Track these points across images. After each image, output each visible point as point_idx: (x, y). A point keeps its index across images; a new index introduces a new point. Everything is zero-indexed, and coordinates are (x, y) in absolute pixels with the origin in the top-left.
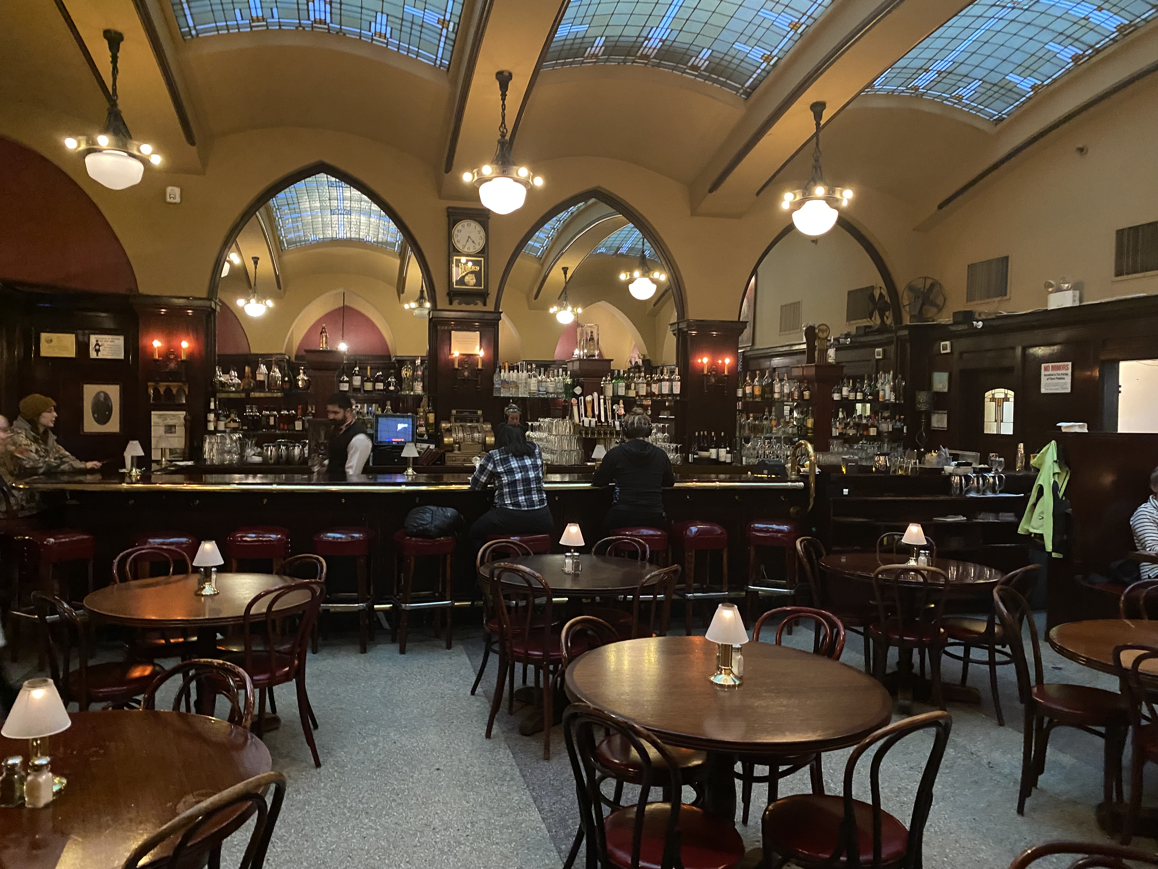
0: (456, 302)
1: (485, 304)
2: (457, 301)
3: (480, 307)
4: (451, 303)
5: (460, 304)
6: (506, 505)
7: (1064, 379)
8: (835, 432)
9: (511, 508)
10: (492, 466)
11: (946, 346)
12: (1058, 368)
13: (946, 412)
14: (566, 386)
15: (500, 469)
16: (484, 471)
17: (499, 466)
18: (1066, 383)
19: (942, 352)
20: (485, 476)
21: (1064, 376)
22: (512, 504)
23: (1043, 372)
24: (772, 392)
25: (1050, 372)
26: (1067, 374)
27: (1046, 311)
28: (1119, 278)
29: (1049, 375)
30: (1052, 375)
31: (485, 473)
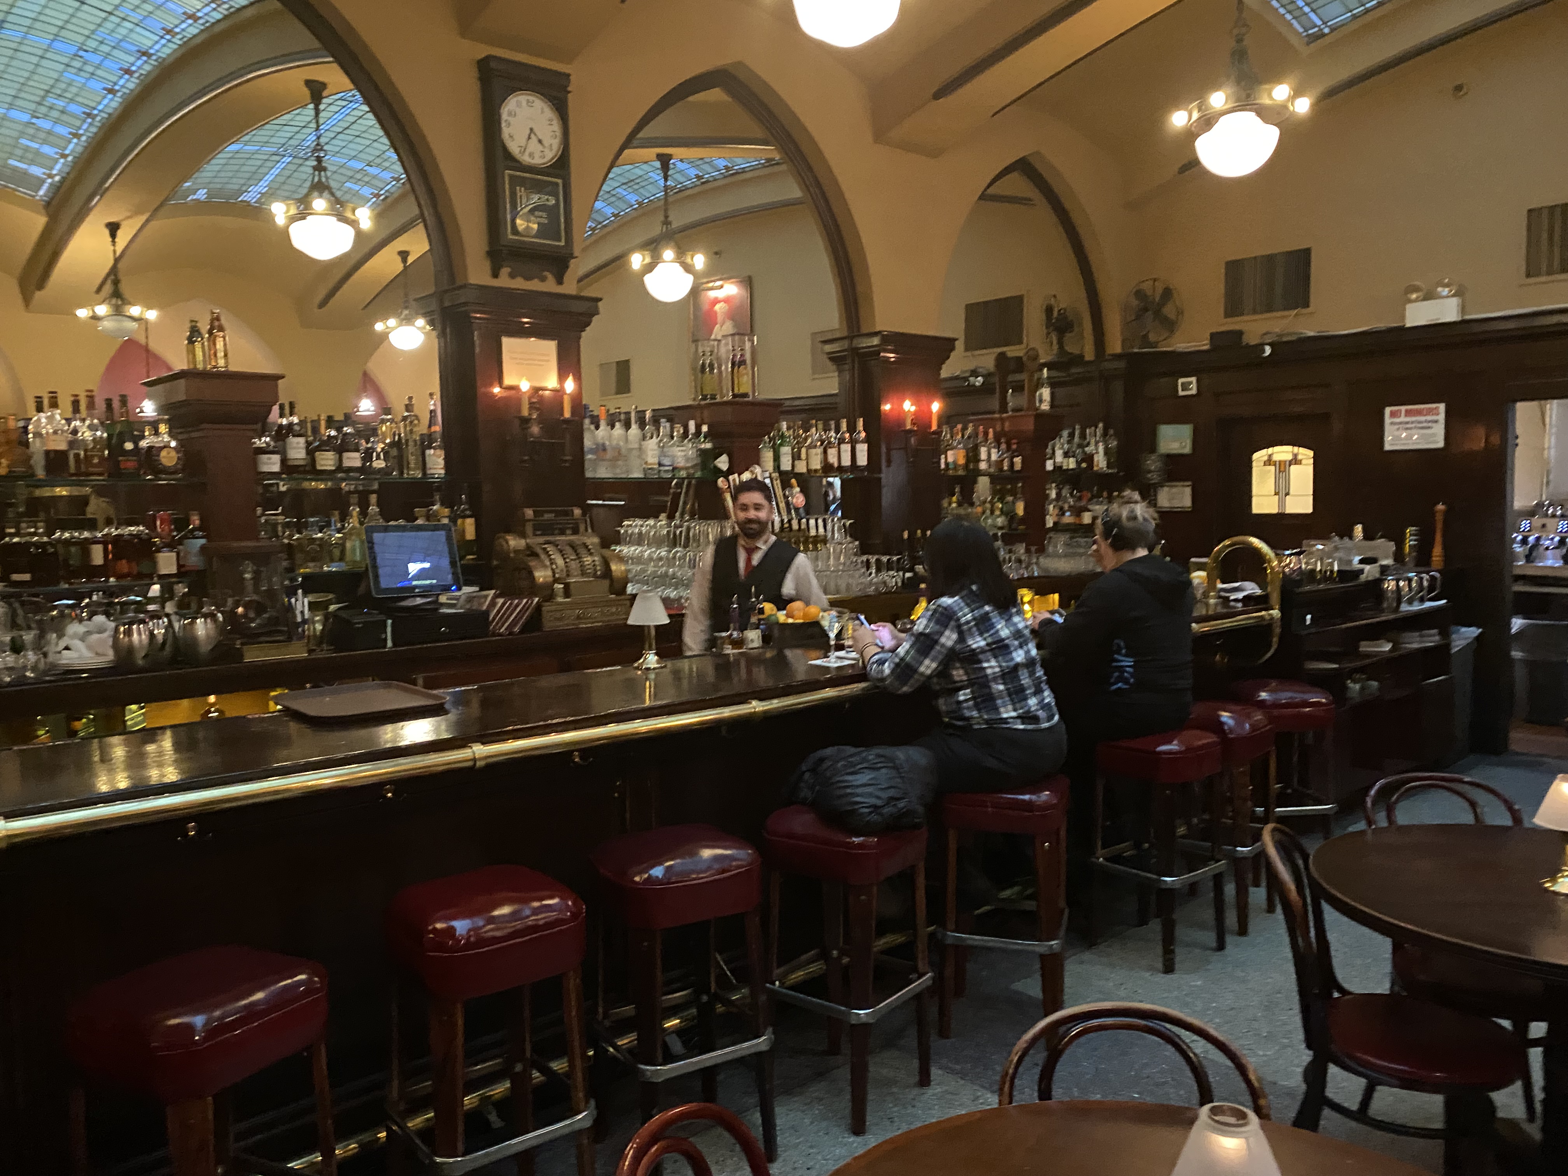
0: (505, 271)
1: (560, 281)
2: (508, 270)
3: (549, 285)
4: (495, 275)
5: (512, 276)
6: (1005, 721)
7: (1429, 428)
8: (1050, 523)
9: (1021, 727)
10: (955, 636)
11: (1189, 385)
12: (1419, 413)
13: (1189, 483)
14: (703, 453)
15: (978, 642)
16: (932, 648)
17: (972, 636)
18: (1434, 435)
19: (1181, 393)
20: (933, 660)
21: (1430, 424)
22: (1023, 718)
23: (1388, 420)
24: (978, 460)
25: (1403, 419)
26: (1436, 422)
27: (1402, 329)
28: (1532, 280)
29: (1401, 423)
30: (1407, 423)
31: (933, 653)
